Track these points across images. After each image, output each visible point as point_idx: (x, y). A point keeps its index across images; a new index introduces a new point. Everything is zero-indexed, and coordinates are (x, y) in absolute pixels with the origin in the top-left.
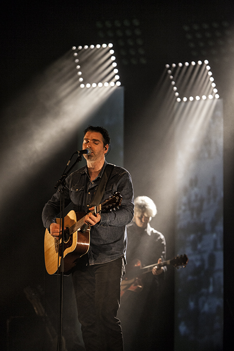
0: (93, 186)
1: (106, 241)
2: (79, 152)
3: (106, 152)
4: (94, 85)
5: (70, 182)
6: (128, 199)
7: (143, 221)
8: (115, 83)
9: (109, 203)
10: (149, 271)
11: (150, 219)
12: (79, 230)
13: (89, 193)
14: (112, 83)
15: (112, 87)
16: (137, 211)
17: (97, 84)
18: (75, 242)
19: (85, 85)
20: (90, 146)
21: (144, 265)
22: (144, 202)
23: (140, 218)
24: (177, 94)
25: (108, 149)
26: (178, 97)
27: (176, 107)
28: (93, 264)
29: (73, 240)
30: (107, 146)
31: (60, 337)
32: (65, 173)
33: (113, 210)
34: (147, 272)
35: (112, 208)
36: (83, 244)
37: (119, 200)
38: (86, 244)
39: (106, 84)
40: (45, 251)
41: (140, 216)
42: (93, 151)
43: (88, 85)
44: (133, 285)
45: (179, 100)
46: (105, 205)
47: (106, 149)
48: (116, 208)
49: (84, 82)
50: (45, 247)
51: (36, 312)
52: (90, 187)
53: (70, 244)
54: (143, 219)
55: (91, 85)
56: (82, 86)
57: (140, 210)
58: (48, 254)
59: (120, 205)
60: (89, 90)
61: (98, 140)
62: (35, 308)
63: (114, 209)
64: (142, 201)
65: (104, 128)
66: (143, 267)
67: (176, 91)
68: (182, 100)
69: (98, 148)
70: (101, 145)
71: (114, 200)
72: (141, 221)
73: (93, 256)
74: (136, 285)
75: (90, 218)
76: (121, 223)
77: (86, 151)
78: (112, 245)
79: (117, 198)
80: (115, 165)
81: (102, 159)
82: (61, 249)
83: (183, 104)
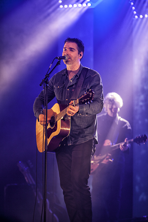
0: (71, 84)
1: (80, 127)
2: (59, 58)
3: (81, 57)
4: (70, 6)
5: (54, 81)
6: (99, 94)
7: (113, 111)
8: (87, 4)
9: (85, 98)
10: (117, 148)
11: (119, 109)
12: (62, 118)
13: (68, 90)
14: (84, 5)
15: (85, 7)
16: (108, 104)
17: (73, 5)
18: (59, 128)
19: (64, 6)
20: (67, 53)
21: (114, 144)
22: (113, 97)
23: (111, 109)
24: (135, 12)
25: (82, 55)
26: (136, 15)
27: (134, 23)
28: (71, 145)
29: (58, 126)
30: (82, 53)
31: (45, 199)
32: (48, 73)
33: (87, 103)
34: (116, 149)
35: (87, 101)
36: (65, 129)
37: (92, 95)
38: (67, 129)
39: (80, 5)
40: (36, 135)
41: (110, 107)
42: (70, 57)
43: (66, 6)
44: (105, 159)
45: (136, 17)
46: (81, 99)
47: (81, 55)
48: (90, 102)
49: (63, 4)
50: (36, 131)
51: (27, 181)
52: (69, 85)
53: (55, 130)
54: (113, 110)
55: (68, 6)
56: (61, 6)
57: (111, 102)
58: (39, 137)
59: (93, 99)
60: (67, 10)
61: (74, 49)
62: (26, 178)
63: (89, 103)
64: (112, 96)
65: (79, 39)
66: (112, 145)
67: (135, 10)
68: (139, 17)
69: (74, 54)
70: (76, 52)
71: (88, 96)
72: (111, 111)
73: (71, 138)
74: (107, 159)
75: (70, 109)
76: (94, 111)
77: (64, 58)
78: (85, 130)
79: (91, 94)
80: (89, 68)
81: (78, 63)
82: (48, 133)
83: (140, 20)
